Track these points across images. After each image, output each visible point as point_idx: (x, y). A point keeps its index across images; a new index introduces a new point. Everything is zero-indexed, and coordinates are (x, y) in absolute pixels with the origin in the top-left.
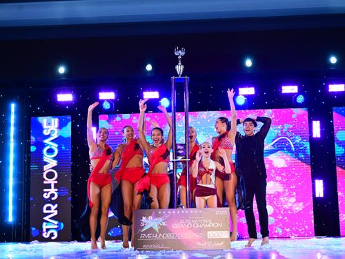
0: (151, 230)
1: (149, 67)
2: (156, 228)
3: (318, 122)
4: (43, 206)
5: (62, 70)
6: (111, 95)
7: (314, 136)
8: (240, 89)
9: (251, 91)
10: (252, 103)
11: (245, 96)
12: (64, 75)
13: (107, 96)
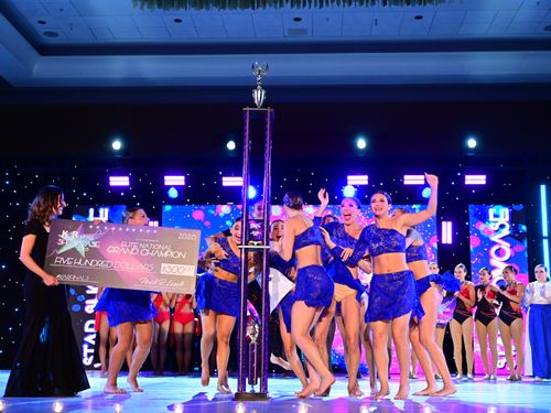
0: (73, 253)
1: (231, 145)
2: (82, 250)
3: (450, 224)
4: (85, 322)
5: (117, 145)
6: (180, 180)
7: (444, 242)
8: (349, 178)
9: (363, 180)
10: (364, 196)
11: (355, 186)
12: (120, 152)
13: (174, 181)
